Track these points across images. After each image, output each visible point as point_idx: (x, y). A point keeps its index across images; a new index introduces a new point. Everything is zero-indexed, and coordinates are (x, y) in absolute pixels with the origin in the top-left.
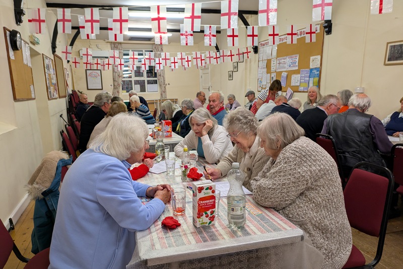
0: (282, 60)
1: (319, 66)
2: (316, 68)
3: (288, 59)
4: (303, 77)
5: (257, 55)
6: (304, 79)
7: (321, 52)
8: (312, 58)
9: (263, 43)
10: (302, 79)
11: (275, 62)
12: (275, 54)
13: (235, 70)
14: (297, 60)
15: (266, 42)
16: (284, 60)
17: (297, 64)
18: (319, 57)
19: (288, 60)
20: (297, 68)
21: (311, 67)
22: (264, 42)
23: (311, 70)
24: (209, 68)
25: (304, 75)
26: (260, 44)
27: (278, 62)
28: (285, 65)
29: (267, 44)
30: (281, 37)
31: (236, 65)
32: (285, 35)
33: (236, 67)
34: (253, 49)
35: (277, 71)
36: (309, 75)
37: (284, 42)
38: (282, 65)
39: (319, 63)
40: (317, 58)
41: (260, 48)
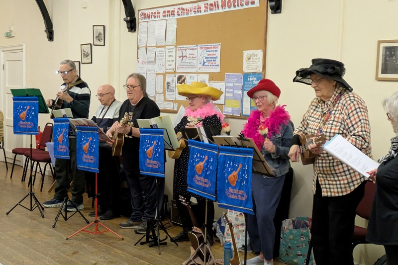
0: (189, 52)
1: (260, 70)
2: (254, 73)
3: (200, 51)
4: (230, 88)
5: (135, 34)
6: (232, 92)
7: (263, 43)
8: (246, 53)
9: (147, 12)
10: (229, 92)
11: (173, 54)
12: (172, 37)
13: (85, 60)
14: (218, 54)
15: (153, 11)
16: (191, 52)
17: (218, 62)
18: (260, 53)
19: (199, 53)
20: (218, 70)
21: (246, 70)
22: (150, 11)
23: (246, 76)
24: (24, 50)
25: (231, 85)
26: (140, 13)
27: (179, 53)
28: (194, 62)
29: (156, 15)
30: (184, 6)
31: (87, 49)
32: (192, 2)
33: (88, 55)
34: (127, 22)
35: (177, 71)
36: (241, 85)
37: (190, 15)
38: (187, 61)
39: (261, 63)
40: (257, 55)
41: (140, 21)
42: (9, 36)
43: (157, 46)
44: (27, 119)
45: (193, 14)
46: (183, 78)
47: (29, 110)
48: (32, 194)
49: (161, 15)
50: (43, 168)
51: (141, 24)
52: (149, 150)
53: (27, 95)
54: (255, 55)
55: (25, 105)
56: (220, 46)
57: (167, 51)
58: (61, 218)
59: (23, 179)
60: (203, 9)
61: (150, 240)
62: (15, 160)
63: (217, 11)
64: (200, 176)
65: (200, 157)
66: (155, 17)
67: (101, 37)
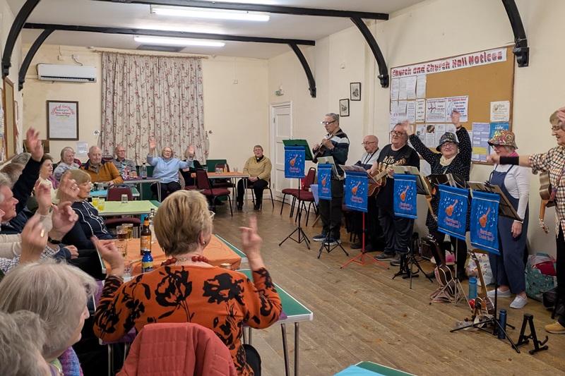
0: (437, 104)
1: (507, 119)
2: (501, 123)
3: (448, 103)
4: (478, 136)
5: (388, 89)
6: (480, 140)
7: (510, 95)
8: (493, 104)
9: (398, 69)
10: (476, 141)
11: (423, 106)
12: (422, 91)
13: (344, 113)
14: (466, 106)
15: (405, 68)
16: (440, 104)
17: (466, 112)
18: (507, 104)
19: (448, 105)
20: (466, 120)
21: (493, 120)
22: (402, 69)
23: (493, 125)
24: (291, 106)
25: (479, 133)
26: (393, 70)
27: (429, 105)
28: (443, 113)
29: (407, 72)
30: (433, 63)
31: (345, 103)
32: (441, 59)
33: (346, 109)
34: (381, 79)
35: (427, 121)
36: (488, 133)
37: (438, 71)
38: (436, 112)
39: (507, 114)
40: (504, 106)
41: (392, 77)
42: (279, 94)
43: (408, 100)
44: (296, 165)
45: (442, 70)
46: (432, 128)
47: (297, 158)
48: (300, 229)
49: (412, 72)
50: (307, 206)
51: (394, 80)
52: (402, 193)
53: (296, 145)
54: (502, 106)
55: (294, 153)
56: (467, 99)
57: (417, 103)
58: (324, 250)
59: (291, 216)
60: (451, 65)
61: (404, 272)
62: (284, 199)
63: (465, 67)
64: (450, 217)
65: (450, 201)
66: (406, 74)
67: (357, 93)
